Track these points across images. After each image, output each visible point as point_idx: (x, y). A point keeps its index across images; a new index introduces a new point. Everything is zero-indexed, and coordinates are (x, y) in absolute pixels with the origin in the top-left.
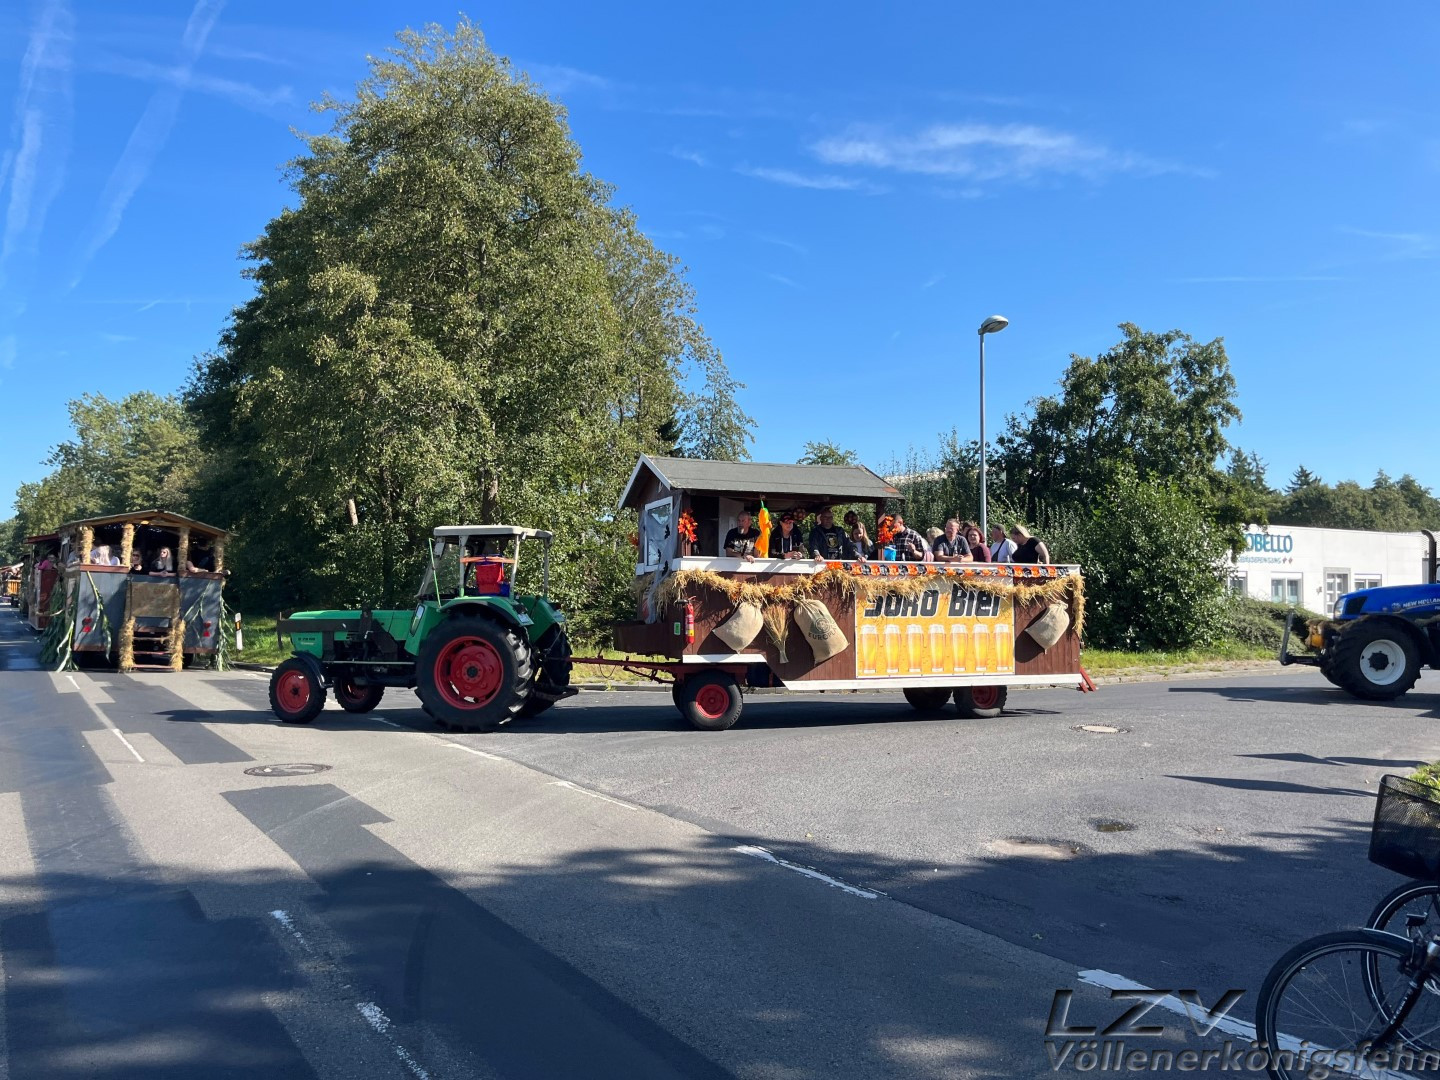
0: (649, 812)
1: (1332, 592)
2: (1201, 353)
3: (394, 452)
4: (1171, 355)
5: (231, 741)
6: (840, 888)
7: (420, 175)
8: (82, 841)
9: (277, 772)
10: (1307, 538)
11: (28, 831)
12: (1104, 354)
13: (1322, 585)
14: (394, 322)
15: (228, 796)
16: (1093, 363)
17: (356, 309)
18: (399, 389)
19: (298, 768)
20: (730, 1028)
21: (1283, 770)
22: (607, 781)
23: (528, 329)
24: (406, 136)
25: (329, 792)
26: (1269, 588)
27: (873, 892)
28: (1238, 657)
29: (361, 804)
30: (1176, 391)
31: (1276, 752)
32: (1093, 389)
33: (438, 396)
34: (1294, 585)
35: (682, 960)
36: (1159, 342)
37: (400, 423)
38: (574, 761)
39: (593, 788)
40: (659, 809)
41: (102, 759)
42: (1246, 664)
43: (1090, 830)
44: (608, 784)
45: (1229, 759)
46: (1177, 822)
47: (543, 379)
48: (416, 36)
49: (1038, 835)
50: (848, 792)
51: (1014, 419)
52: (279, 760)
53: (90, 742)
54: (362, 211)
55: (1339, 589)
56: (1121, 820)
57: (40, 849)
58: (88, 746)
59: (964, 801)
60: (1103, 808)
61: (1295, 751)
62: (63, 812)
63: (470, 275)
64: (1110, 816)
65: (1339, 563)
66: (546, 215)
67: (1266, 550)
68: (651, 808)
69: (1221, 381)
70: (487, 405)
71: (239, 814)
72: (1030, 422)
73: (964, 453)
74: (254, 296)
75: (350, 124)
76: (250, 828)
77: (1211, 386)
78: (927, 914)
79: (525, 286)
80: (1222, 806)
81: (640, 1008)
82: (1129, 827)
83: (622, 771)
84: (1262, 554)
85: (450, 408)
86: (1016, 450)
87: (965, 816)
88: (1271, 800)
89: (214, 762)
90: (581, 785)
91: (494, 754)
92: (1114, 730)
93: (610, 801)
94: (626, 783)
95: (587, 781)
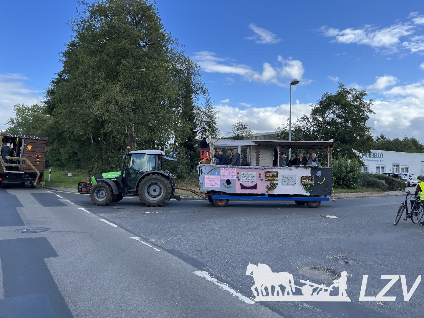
0: (164, 252)
5: (22, 217)
6: (238, 296)
9: (28, 231)
10: (387, 154)
13: (391, 169)
25: (44, 239)
26: (375, 169)
34: (383, 168)
39: (146, 240)
40: (169, 251)
44: (153, 238)
46: (371, 260)
49: (318, 266)
52: (33, 226)
55: (396, 170)
65: (397, 163)
68: (166, 250)
74: (62, 69)
80: (385, 252)
83: (160, 232)
84: (374, 159)
90: (143, 238)
91: (116, 224)
92: (337, 217)
93: (151, 246)
94: (160, 238)
95: (145, 237)
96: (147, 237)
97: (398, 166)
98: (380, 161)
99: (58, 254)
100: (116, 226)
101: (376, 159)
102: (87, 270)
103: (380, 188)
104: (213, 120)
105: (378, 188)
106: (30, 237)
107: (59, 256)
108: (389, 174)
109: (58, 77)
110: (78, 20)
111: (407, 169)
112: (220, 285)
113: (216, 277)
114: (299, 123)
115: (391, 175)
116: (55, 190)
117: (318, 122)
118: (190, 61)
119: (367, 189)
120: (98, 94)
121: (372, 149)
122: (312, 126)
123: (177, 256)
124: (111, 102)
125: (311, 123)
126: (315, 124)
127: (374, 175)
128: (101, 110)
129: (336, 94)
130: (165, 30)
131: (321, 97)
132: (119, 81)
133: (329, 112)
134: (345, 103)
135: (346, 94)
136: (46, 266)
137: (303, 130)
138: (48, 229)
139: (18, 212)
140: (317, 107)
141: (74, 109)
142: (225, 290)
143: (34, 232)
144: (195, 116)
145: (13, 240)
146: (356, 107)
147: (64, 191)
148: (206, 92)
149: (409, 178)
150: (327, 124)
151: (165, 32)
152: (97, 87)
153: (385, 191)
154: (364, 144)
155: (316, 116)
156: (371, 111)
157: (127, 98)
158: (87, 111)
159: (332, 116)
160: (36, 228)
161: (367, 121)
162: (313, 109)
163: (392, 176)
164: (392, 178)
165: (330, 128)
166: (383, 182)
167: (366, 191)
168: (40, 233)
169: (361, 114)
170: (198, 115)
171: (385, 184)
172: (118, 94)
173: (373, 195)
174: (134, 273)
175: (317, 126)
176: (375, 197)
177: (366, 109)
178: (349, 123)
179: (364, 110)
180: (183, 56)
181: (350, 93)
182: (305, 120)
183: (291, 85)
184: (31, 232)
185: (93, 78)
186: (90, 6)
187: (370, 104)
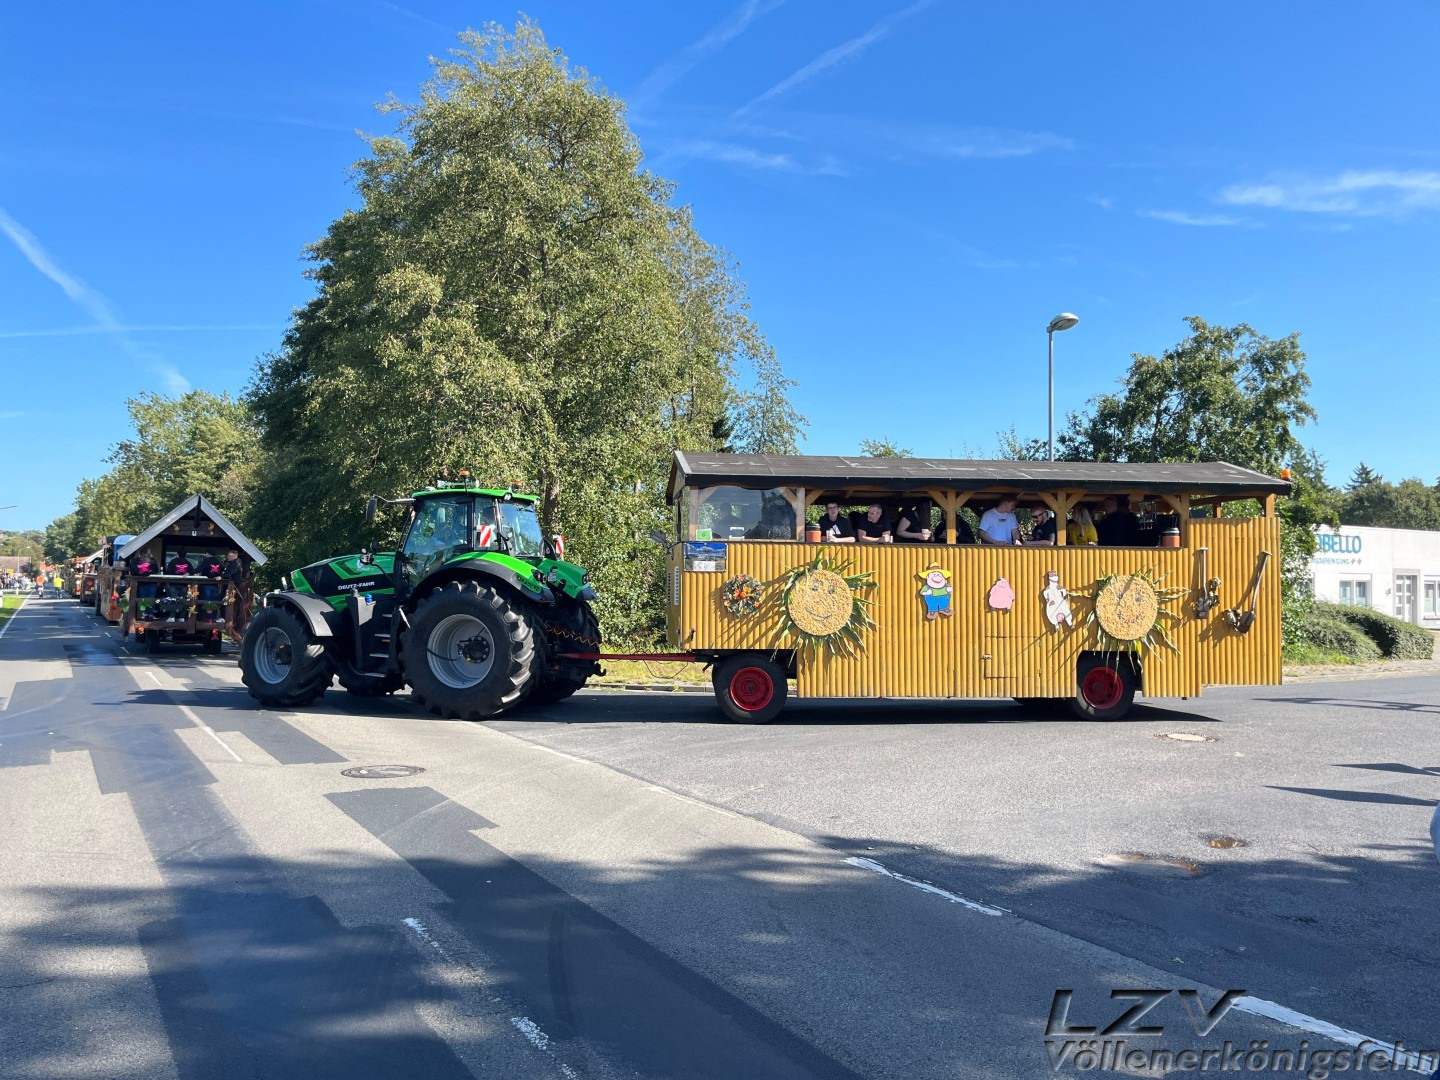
0: (749, 820)
1: (1401, 594)
2: (1273, 349)
3: (459, 452)
4: (1238, 352)
5: (320, 741)
6: (962, 903)
7: (483, 176)
8: (200, 843)
9: (373, 774)
10: (1375, 538)
11: (145, 833)
12: (1171, 351)
13: (1391, 586)
14: (457, 323)
15: (331, 797)
16: (1157, 361)
17: (420, 311)
18: (464, 390)
19: (393, 769)
20: (890, 1054)
21: (1385, 782)
22: (700, 786)
23: (590, 329)
24: (470, 137)
25: (427, 796)
26: (1337, 588)
27: (996, 909)
28: (1313, 662)
29: (460, 806)
30: (1247, 388)
31: (1375, 762)
32: (1155, 387)
33: (501, 397)
34: (1363, 586)
35: (822, 978)
36: (1227, 336)
37: (465, 423)
38: (661, 766)
39: (686, 794)
40: (759, 817)
41: (201, 758)
42: (1321, 669)
43: (1201, 846)
44: (700, 790)
45: (1328, 771)
46: (1291, 838)
47: (606, 379)
48: (477, 37)
49: (1148, 851)
50: (944, 801)
51: (1075, 417)
52: (371, 761)
53: (185, 741)
54: (426, 212)
55: (1409, 590)
56: (1233, 836)
57: (160, 851)
58: (184, 745)
59: (1064, 813)
60: (1209, 823)
61: (1394, 762)
62: (175, 813)
63: (533, 276)
64: (1220, 831)
65: (1408, 564)
66: (607, 214)
67: (1337, 551)
68: (750, 815)
69: (1294, 380)
70: (551, 406)
71: (346, 818)
72: (1090, 421)
73: (1024, 452)
74: (316, 296)
75: (413, 125)
76: (363, 833)
77: (1284, 384)
78: (1058, 933)
79: (589, 286)
80: (1332, 821)
81: (793, 1029)
82: (1244, 844)
83: (712, 777)
84: (1330, 555)
85: (515, 409)
86: (1077, 449)
87: (1070, 828)
88: (1381, 815)
89: (309, 762)
90: (672, 790)
92: (1202, 739)
94: (718, 790)
96: (684, 788)
97: (1413, 578)
98: (1353, 561)
99: (495, 822)
101: (1338, 556)
107: (500, 826)
112: (914, 884)
113: (899, 870)
138: (419, 769)
142: (928, 892)
143: (390, 776)
145: (355, 793)
160: (386, 767)
168: (406, 778)
183: (1050, 332)
184: (384, 774)
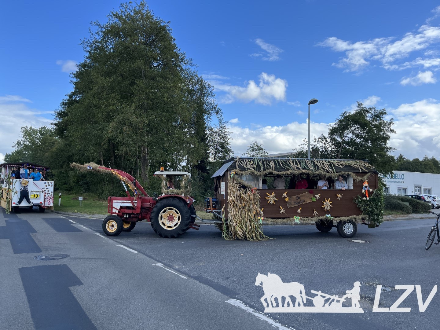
0: (192, 280)
1: (416, 192)
5: (38, 243)
9: (47, 258)
10: (408, 175)
13: (413, 189)
26: (396, 191)
34: (405, 190)
39: (170, 267)
44: (177, 265)
55: (419, 192)
65: (419, 184)
67: (397, 179)
68: (193, 277)
74: (73, 90)
83: (183, 259)
84: (395, 180)
90: (166, 265)
91: (136, 250)
92: (364, 242)
93: (176, 274)
94: (184, 265)
95: (169, 263)
96: (171, 264)
97: (420, 187)
98: (402, 182)
99: (83, 282)
100: (136, 252)
101: (398, 180)
102: (115, 299)
103: (404, 210)
104: (226, 141)
105: (402, 210)
106: (50, 264)
107: (84, 284)
108: (412, 196)
109: (68, 98)
110: (91, 41)
111: (429, 191)
112: (257, 315)
113: (251, 306)
114: (316, 143)
115: (414, 196)
116: (67, 214)
117: (337, 143)
118: (203, 81)
119: (390, 212)
120: (111, 115)
121: (394, 170)
122: (330, 146)
123: (206, 284)
124: (125, 124)
125: (329, 144)
126: (333, 144)
127: (397, 197)
128: (115, 132)
129: (355, 113)
130: (178, 50)
131: (340, 117)
132: (133, 102)
133: (347, 131)
134: (365, 122)
135: (365, 113)
136: (72, 295)
137: (321, 150)
138: (67, 256)
139: (33, 238)
140: (335, 126)
141: (87, 131)
142: (263, 320)
143: (53, 259)
144: (208, 137)
145: (33, 267)
146: (376, 126)
147: (75, 216)
148: (219, 112)
149: (433, 200)
150: (346, 144)
151: (178, 52)
152: (111, 108)
153: (410, 214)
154: (386, 164)
155: (334, 136)
156: (392, 131)
157: (141, 119)
158: (100, 132)
159: (350, 135)
160: (55, 255)
161: (388, 141)
162: (331, 129)
163: (415, 198)
164: (416, 200)
165: (349, 148)
166: (407, 204)
167: (390, 214)
168: (59, 260)
169: (381, 133)
170: (211, 136)
171: (409, 206)
172: (132, 115)
173: (397, 218)
174: (164, 302)
175: (335, 146)
176: (399, 220)
177: (387, 128)
178: (369, 144)
179: (384, 130)
180: (197, 76)
181: (368, 112)
182: (323, 140)
184: (51, 258)
185: (107, 99)
186: (102, 27)
187: (390, 123)
